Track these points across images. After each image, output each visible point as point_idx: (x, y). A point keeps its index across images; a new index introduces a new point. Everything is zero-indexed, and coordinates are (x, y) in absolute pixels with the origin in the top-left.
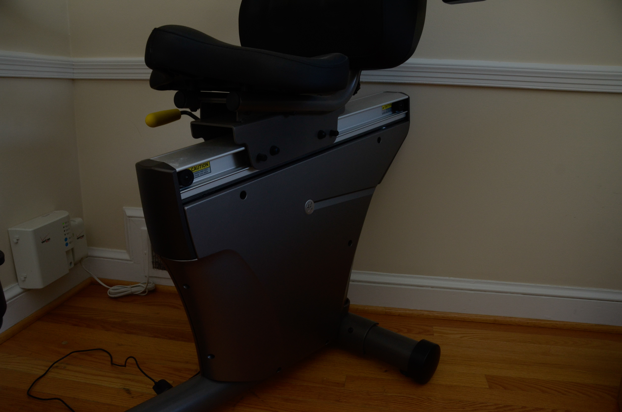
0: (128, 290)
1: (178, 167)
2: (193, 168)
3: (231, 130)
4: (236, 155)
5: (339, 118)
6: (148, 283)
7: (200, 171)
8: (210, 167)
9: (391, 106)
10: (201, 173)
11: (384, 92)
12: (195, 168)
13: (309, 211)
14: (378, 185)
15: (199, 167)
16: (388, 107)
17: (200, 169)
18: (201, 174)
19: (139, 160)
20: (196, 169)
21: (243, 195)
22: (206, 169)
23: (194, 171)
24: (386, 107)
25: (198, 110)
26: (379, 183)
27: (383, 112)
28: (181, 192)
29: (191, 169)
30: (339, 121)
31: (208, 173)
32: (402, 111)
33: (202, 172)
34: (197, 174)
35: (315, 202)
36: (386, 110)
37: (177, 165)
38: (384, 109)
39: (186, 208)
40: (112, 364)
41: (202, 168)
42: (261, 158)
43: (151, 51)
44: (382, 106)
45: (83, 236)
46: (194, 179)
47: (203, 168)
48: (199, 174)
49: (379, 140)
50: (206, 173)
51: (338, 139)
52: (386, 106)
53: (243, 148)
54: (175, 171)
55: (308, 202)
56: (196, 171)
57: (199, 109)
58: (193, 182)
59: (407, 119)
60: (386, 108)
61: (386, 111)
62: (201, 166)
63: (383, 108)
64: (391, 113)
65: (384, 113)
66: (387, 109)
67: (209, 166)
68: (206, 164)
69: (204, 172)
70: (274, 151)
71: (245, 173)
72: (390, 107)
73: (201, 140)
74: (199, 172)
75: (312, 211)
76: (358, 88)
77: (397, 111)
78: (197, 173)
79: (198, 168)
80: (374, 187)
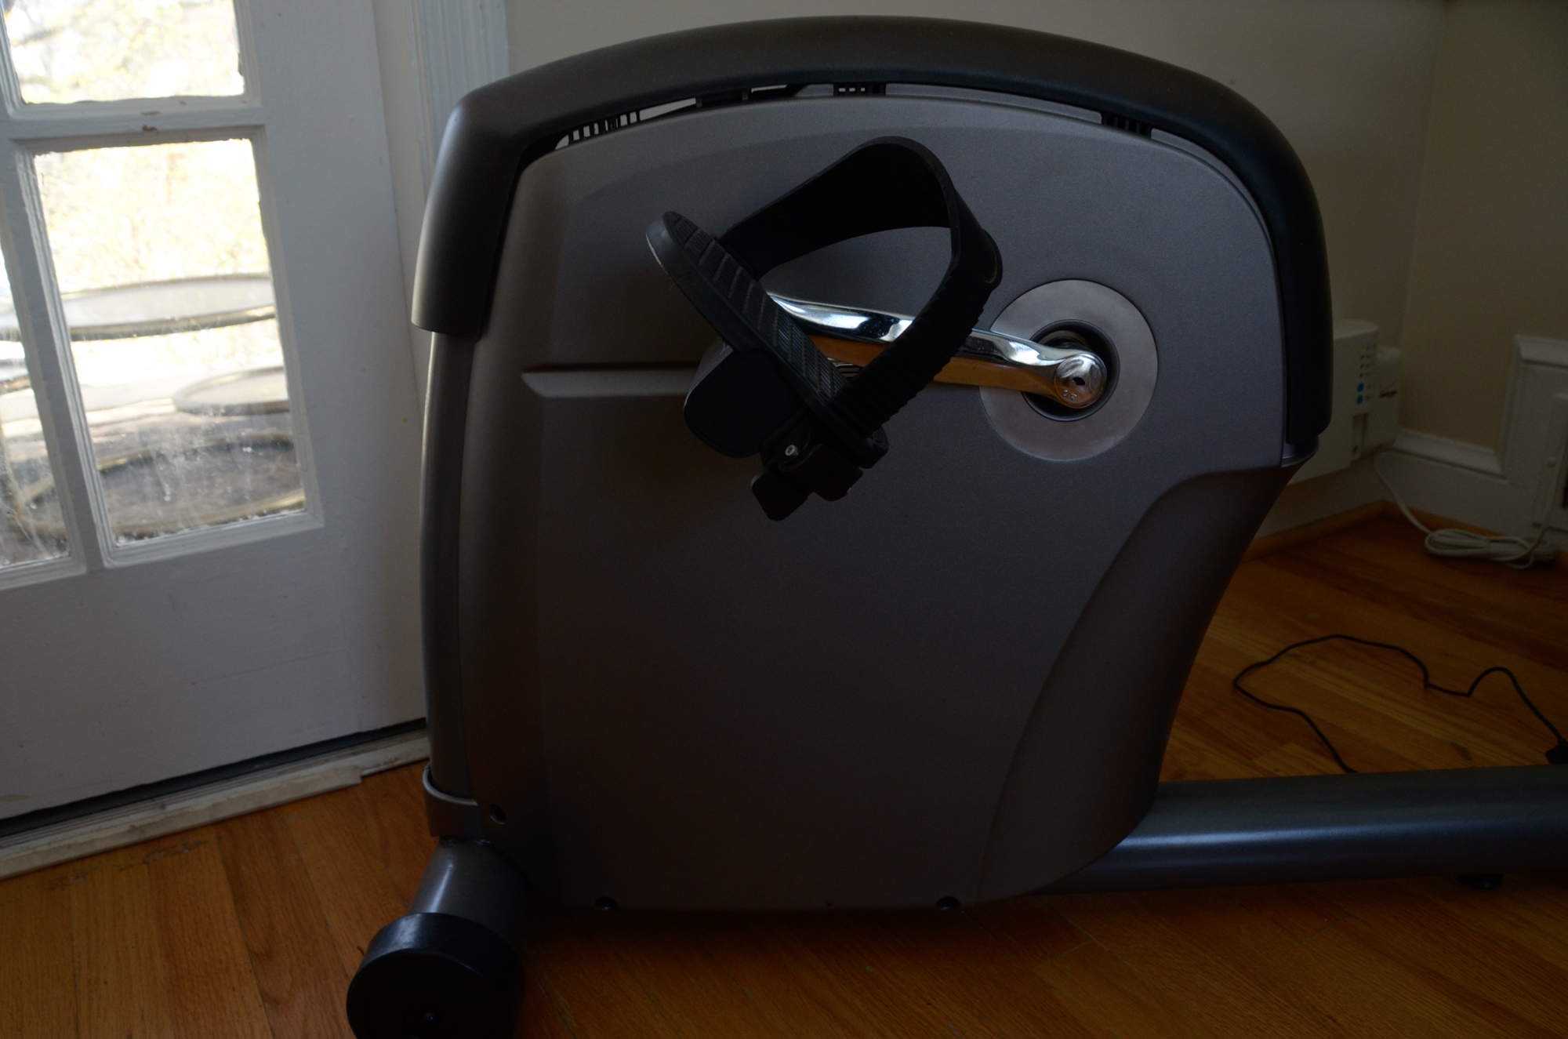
0: (1481, 545)
6: (1540, 541)
40: (1428, 685)
45: (1394, 393)
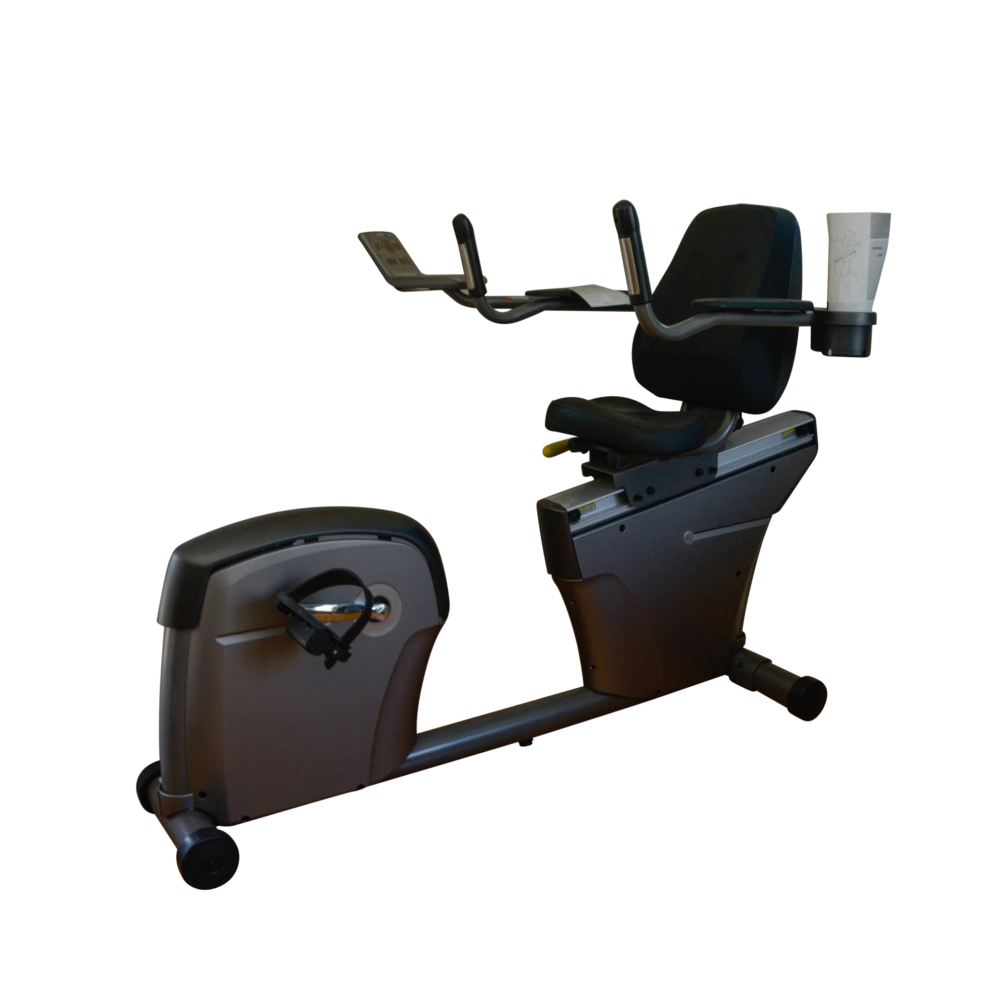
1: (569, 508)
2: (580, 508)
3: (611, 477)
4: (617, 495)
5: (719, 454)
8: (595, 506)
12: (583, 507)
13: (689, 542)
14: (775, 514)
15: (586, 507)
17: (586, 509)
18: (587, 512)
19: (540, 498)
22: (592, 507)
23: (581, 511)
26: (777, 512)
27: (783, 437)
28: (570, 527)
29: (578, 509)
30: (719, 457)
32: (809, 434)
33: (588, 510)
35: (694, 534)
36: (787, 435)
37: (568, 506)
38: (785, 434)
39: (574, 539)
41: (588, 508)
42: (638, 498)
44: (780, 433)
46: (582, 516)
47: (590, 507)
49: (773, 469)
50: (592, 510)
51: (718, 475)
52: (787, 431)
53: (623, 490)
54: (566, 511)
55: (687, 534)
56: (583, 509)
57: (588, 452)
58: (581, 518)
59: (814, 442)
60: (788, 433)
62: (588, 506)
63: (783, 434)
64: (794, 437)
65: (785, 438)
66: (791, 433)
68: (592, 503)
69: (590, 510)
70: (650, 491)
71: (625, 509)
73: (591, 479)
74: (585, 511)
75: (692, 542)
78: (583, 512)
80: (769, 517)
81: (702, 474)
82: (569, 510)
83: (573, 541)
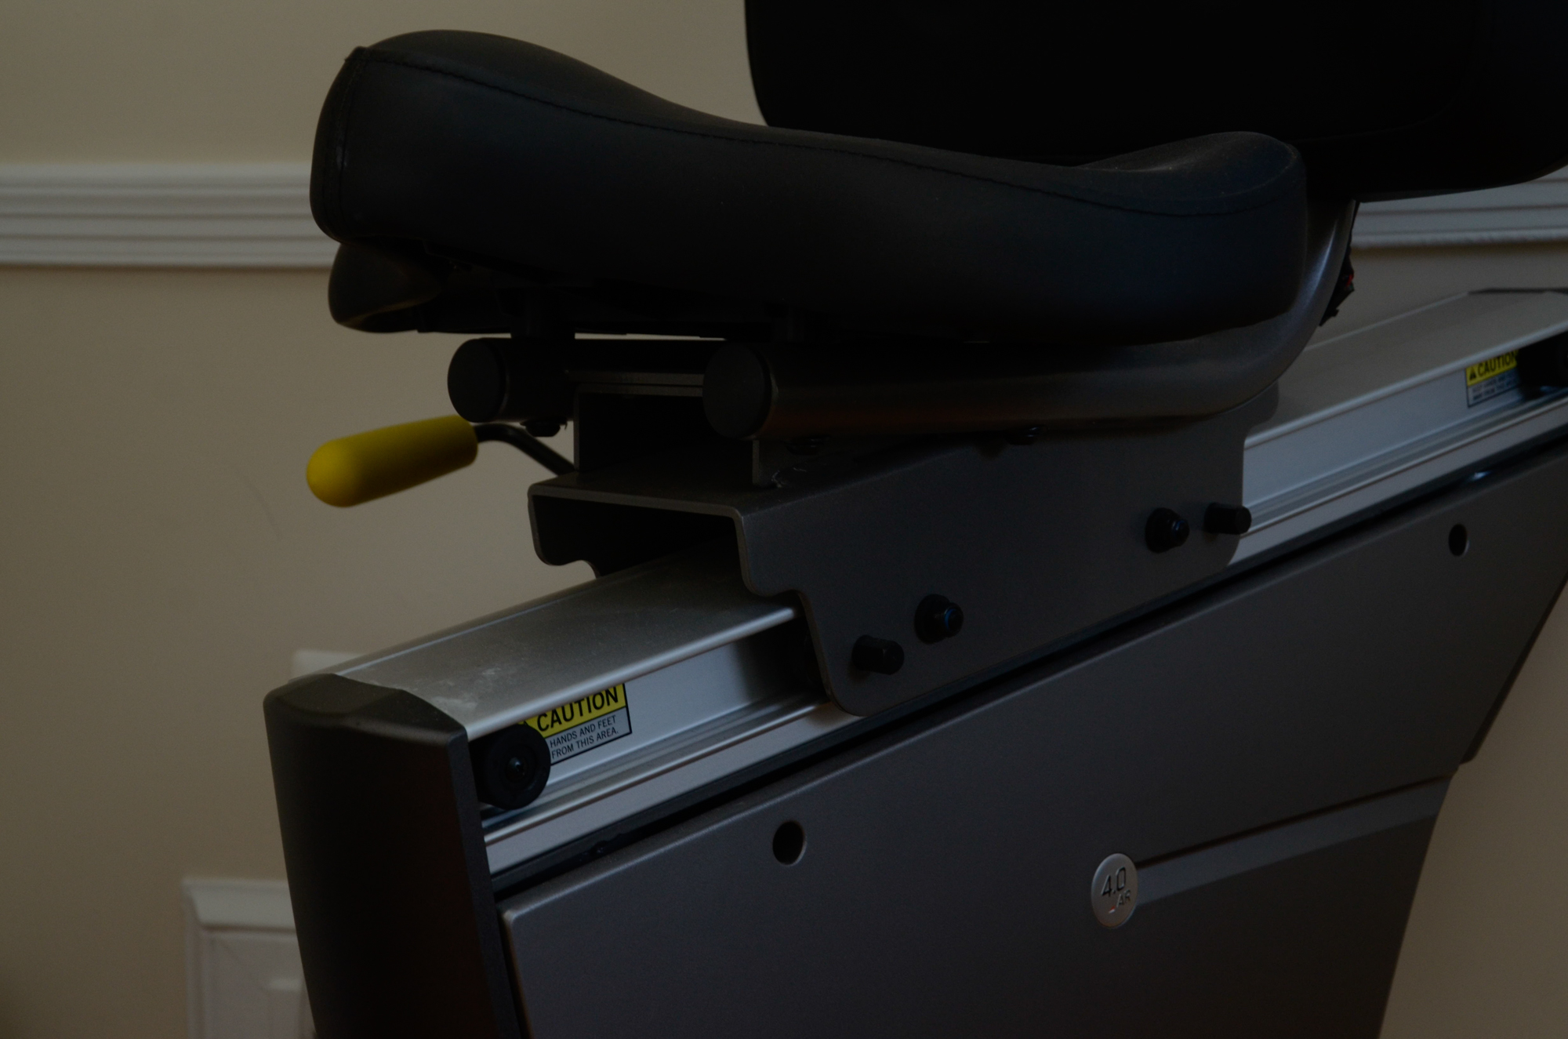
1: (476, 716)
2: (545, 715)
3: (727, 526)
4: (748, 647)
5: (1248, 441)
7: (578, 730)
8: (627, 707)
9: (1513, 364)
10: (583, 737)
11: (1473, 293)
12: (555, 714)
13: (1115, 913)
14: (1464, 769)
15: (576, 707)
16: (1497, 371)
17: (577, 719)
18: (584, 742)
19: (280, 681)
20: (559, 721)
21: (787, 840)
22: (607, 719)
23: (550, 731)
24: (1487, 370)
25: (562, 427)
26: (1469, 755)
27: (1471, 395)
28: (488, 838)
29: (533, 724)
30: (1247, 457)
31: (615, 736)
33: (588, 735)
34: (565, 744)
35: (1139, 865)
36: (1487, 385)
37: (471, 706)
38: (1478, 379)
39: (511, 915)
41: (587, 716)
42: (873, 659)
43: (339, 160)
44: (1465, 370)
46: (553, 768)
47: (595, 713)
48: (573, 742)
49: (1457, 538)
50: (610, 738)
51: (1247, 548)
52: (1486, 365)
53: (785, 614)
54: (458, 734)
55: (1108, 865)
56: (557, 727)
57: (571, 424)
58: (549, 782)
60: (1488, 375)
61: (1487, 392)
62: (584, 704)
63: (1473, 376)
64: (1513, 397)
65: (1478, 400)
66: (1491, 381)
67: (621, 702)
68: (609, 694)
69: (598, 731)
70: (936, 621)
72: (1505, 368)
73: (580, 573)
74: (574, 735)
75: (1129, 911)
76: (1342, 286)
77: (1544, 388)
78: (564, 739)
79: (568, 715)
80: (1440, 779)
81: (1180, 537)
82: (474, 728)
83: (501, 922)
